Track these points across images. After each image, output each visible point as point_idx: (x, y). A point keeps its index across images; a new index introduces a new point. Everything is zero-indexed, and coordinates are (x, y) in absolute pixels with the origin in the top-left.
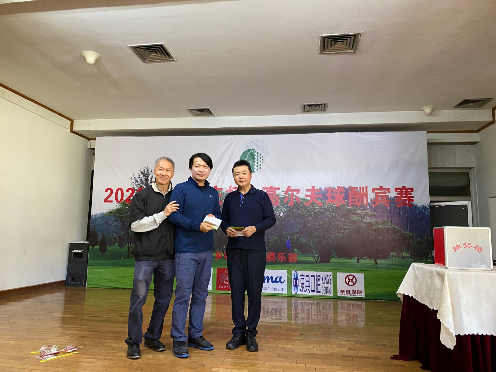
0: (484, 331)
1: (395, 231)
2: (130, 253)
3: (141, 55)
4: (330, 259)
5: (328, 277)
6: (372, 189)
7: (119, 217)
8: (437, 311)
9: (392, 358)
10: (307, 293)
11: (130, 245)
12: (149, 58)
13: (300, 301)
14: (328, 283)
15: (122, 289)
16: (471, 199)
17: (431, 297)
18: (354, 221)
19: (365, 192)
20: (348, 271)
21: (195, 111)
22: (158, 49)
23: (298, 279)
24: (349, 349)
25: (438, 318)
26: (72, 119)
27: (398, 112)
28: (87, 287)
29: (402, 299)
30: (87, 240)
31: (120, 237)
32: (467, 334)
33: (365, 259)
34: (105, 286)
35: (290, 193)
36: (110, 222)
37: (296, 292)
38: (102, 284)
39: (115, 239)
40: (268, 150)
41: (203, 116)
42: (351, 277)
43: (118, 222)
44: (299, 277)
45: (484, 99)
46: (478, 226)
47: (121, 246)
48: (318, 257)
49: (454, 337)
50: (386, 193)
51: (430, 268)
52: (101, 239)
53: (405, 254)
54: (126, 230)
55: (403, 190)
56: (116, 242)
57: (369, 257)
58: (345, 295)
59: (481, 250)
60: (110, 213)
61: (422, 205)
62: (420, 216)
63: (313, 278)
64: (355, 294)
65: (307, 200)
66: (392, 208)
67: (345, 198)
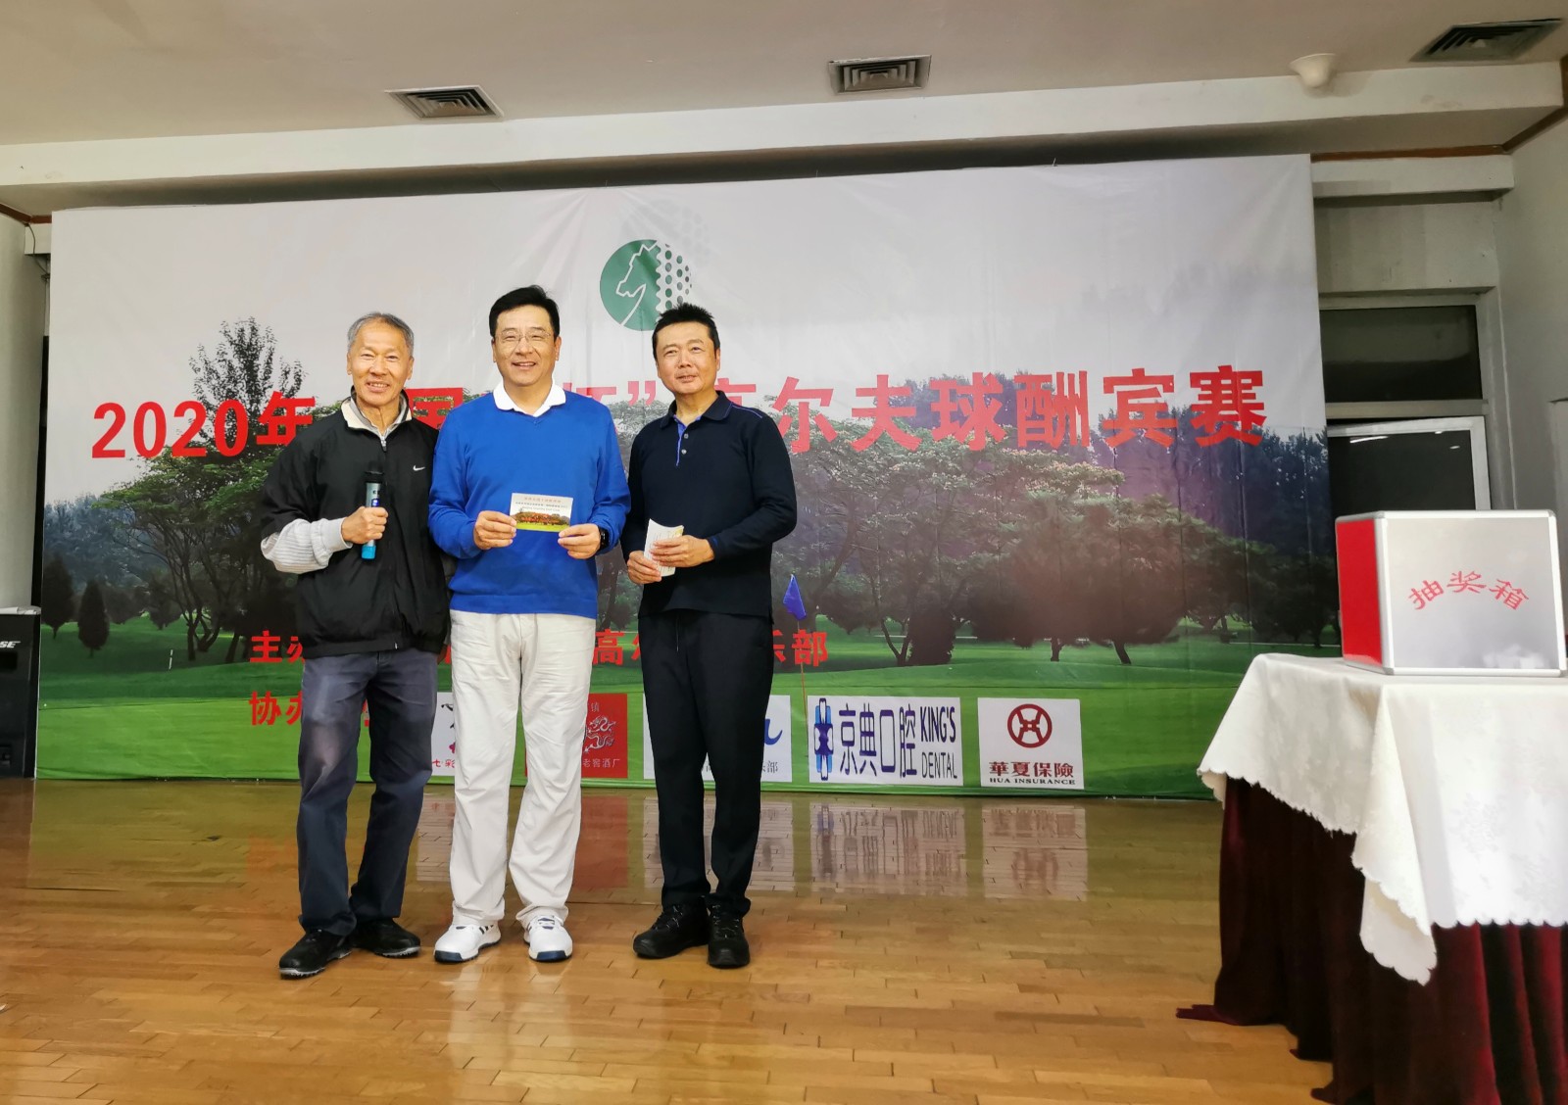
1: (1192, 536)
2: (196, 647)
4: (951, 648)
5: (944, 714)
6: (1106, 380)
7: (152, 511)
8: (1354, 836)
9: (1184, 1015)
10: (869, 779)
11: (195, 615)
13: (838, 808)
14: (944, 739)
17: (1331, 785)
18: (1039, 503)
19: (1077, 391)
20: (1018, 691)
21: (423, 99)
23: (831, 726)
24: (1023, 988)
25: (1357, 863)
27: (1200, 82)
28: (38, 779)
29: (1220, 794)
30: (35, 602)
31: (157, 588)
32: (1467, 923)
33: (1080, 645)
34: (97, 773)
35: (795, 402)
36: (118, 531)
37: (825, 775)
38: (98, 767)
39: (139, 592)
40: (707, 240)
41: (454, 118)
42: (1030, 715)
43: (146, 529)
44: (837, 720)
45: (1529, 24)
46: (1510, 507)
47: (161, 619)
48: (906, 642)
50: (1159, 395)
51: (1325, 673)
52: (84, 598)
53: (1234, 623)
54: (178, 560)
55: (1224, 382)
56: (143, 604)
57: (1098, 638)
58: (1009, 780)
59: (1521, 599)
60: (117, 496)
61: (1297, 434)
62: (1290, 477)
63: (887, 720)
64: (1045, 776)
65: (859, 427)
66: (1182, 452)
67: (1000, 419)
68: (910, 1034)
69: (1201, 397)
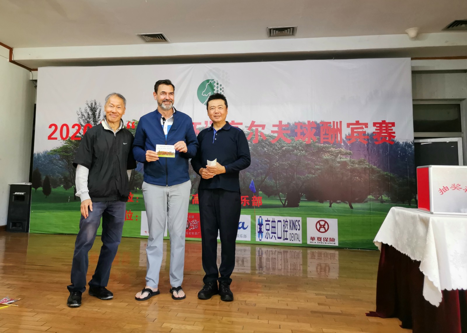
1: (373, 171)
4: (299, 202)
6: (348, 124)
7: (64, 156)
8: (420, 262)
9: (368, 315)
10: (273, 241)
13: (264, 249)
14: (296, 230)
15: (68, 235)
16: (462, 134)
17: (414, 246)
18: (327, 160)
19: (339, 127)
20: (319, 216)
21: (146, 37)
23: (263, 225)
24: (319, 304)
25: (421, 270)
26: (11, 46)
27: (378, 36)
28: (30, 233)
29: (380, 248)
30: (30, 181)
31: (65, 178)
33: (338, 203)
34: (49, 232)
35: (254, 128)
36: (55, 161)
37: (260, 239)
38: (47, 230)
39: (60, 179)
40: (229, 80)
41: (156, 42)
42: (322, 223)
43: (63, 161)
44: (264, 223)
47: (67, 187)
48: (286, 200)
49: (439, 292)
50: (363, 129)
51: (412, 213)
52: (45, 181)
53: (385, 198)
54: (72, 170)
55: (383, 125)
56: (61, 183)
57: (343, 201)
58: (316, 242)
60: (55, 151)
61: (405, 141)
62: (403, 154)
63: (279, 223)
64: (327, 241)
65: (273, 136)
66: (370, 146)
67: (316, 134)
68: (285, 316)
69: (376, 130)
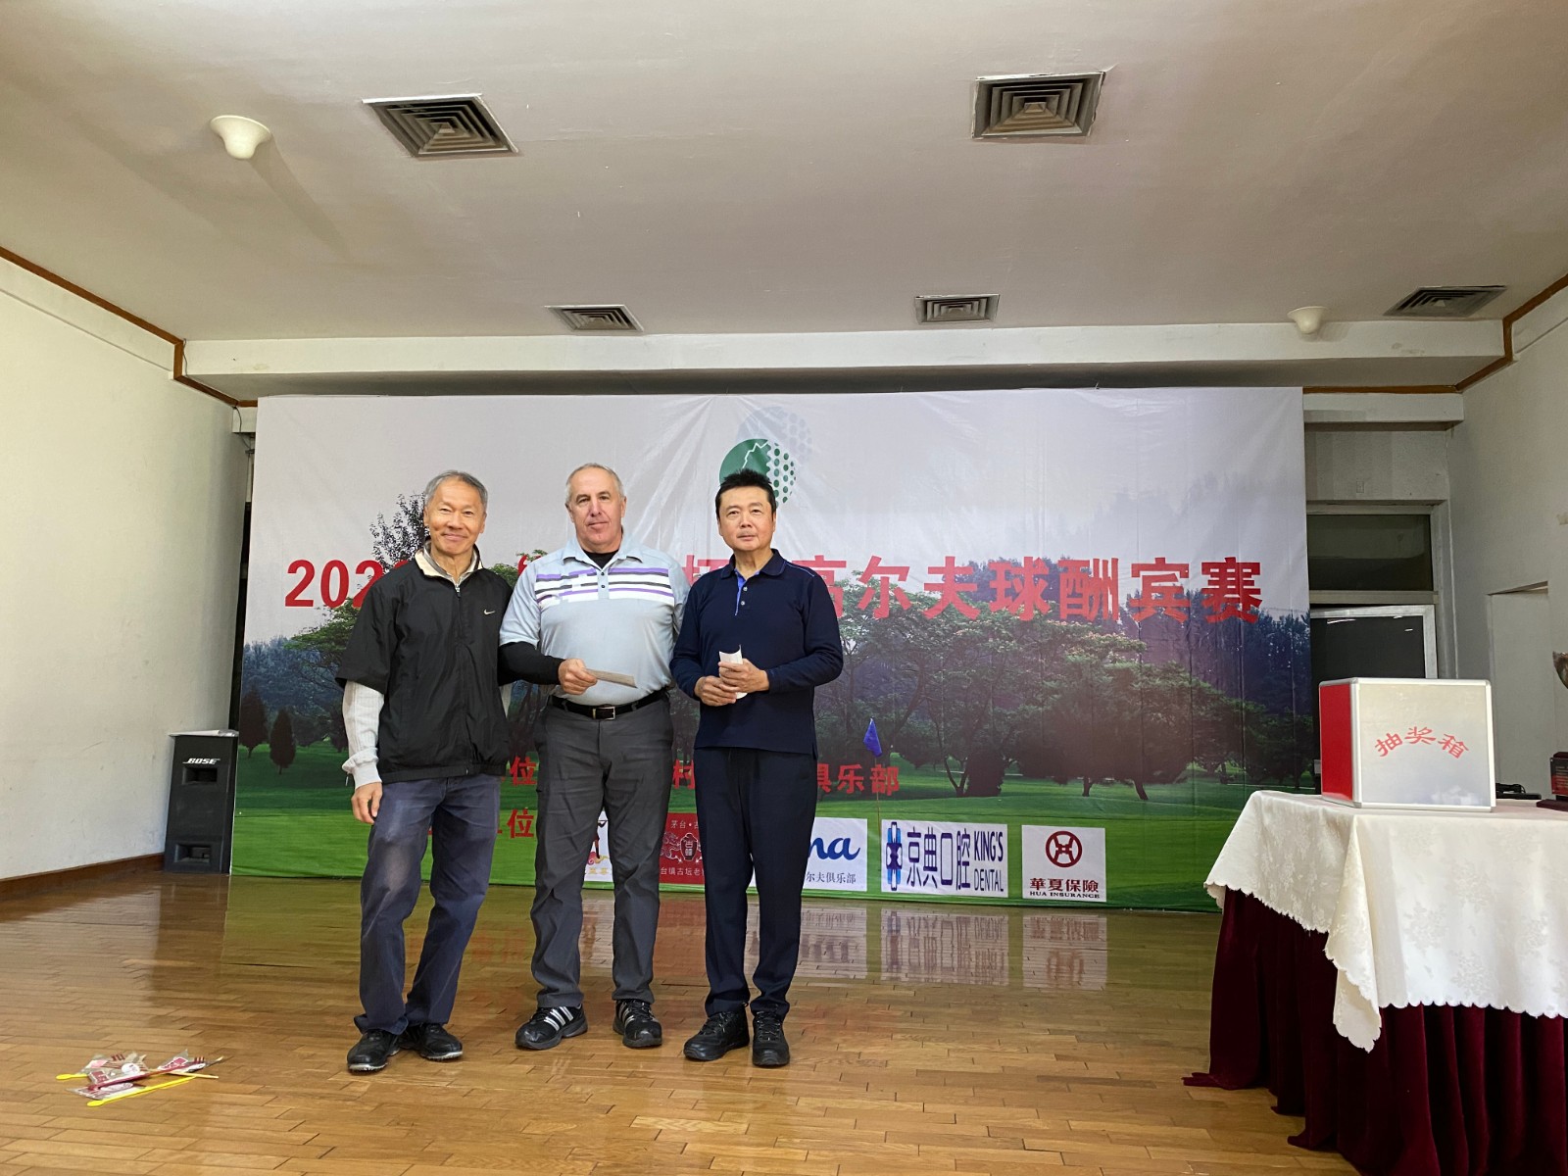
0: (1467, 994)
1: (1201, 697)
3: (404, 132)
4: (1002, 783)
6: (1133, 566)
7: (334, 652)
8: (1326, 934)
9: (1188, 1082)
10: (929, 890)
12: (431, 142)
13: (905, 914)
14: (993, 859)
16: (1435, 597)
17: (1310, 894)
18: (1075, 664)
19: (1110, 574)
20: (1055, 820)
21: (576, 315)
22: (460, 112)
23: (901, 845)
24: (1058, 1057)
25: (1329, 957)
26: (179, 335)
27: (1217, 325)
28: (233, 875)
29: (1220, 903)
30: (232, 727)
32: (1415, 1004)
33: (1107, 784)
34: (288, 871)
35: (877, 577)
36: (306, 668)
37: (894, 886)
38: (286, 867)
39: (322, 721)
40: (810, 441)
41: (603, 332)
42: (1064, 840)
44: (905, 840)
45: (1479, 289)
46: (1453, 677)
48: (963, 777)
49: (1374, 1012)
50: (1176, 580)
51: (1307, 806)
52: (276, 724)
53: (1232, 768)
55: (1229, 571)
56: (326, 731)
57: (1121, 778)
58: (1046, 894)
59: (1462, 750)
60: (305, 638)
61: (1286, 615)
62: (1280, 649)
63: (946, 841)
64: (1075, 890)
65: (930, 599)
66: (1194, 627)
67: (1046, 596)
68: (970, 1092)
